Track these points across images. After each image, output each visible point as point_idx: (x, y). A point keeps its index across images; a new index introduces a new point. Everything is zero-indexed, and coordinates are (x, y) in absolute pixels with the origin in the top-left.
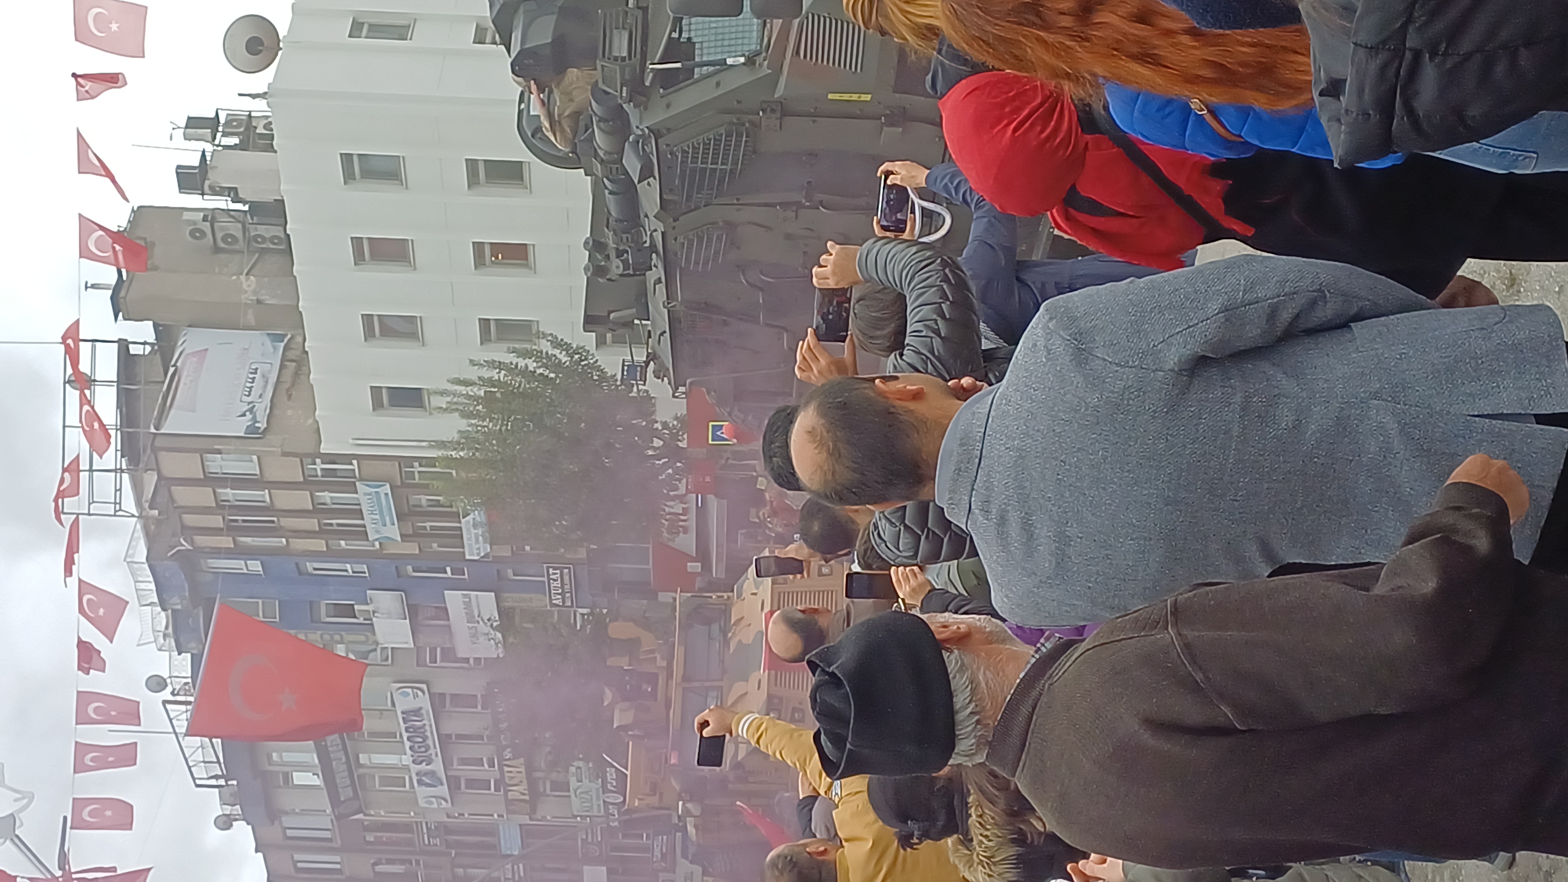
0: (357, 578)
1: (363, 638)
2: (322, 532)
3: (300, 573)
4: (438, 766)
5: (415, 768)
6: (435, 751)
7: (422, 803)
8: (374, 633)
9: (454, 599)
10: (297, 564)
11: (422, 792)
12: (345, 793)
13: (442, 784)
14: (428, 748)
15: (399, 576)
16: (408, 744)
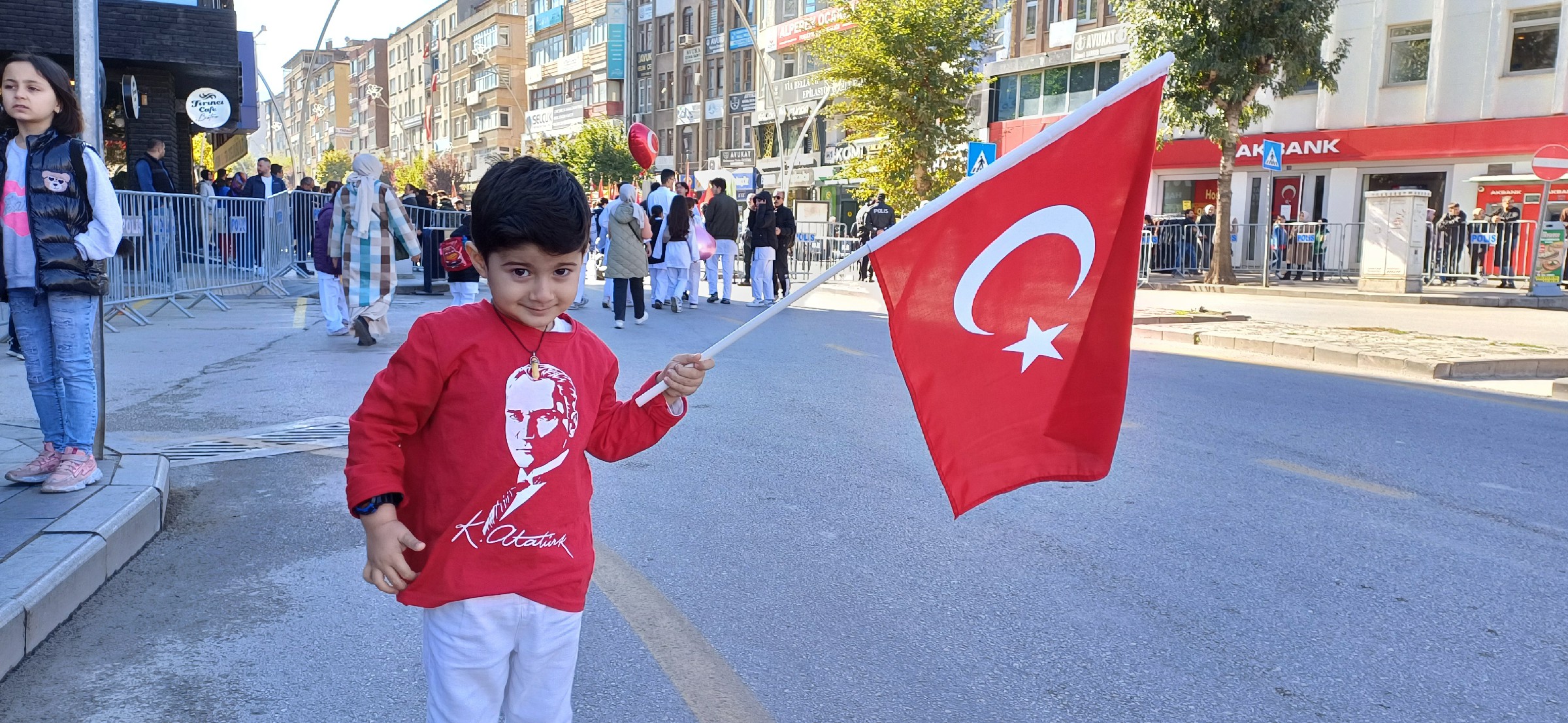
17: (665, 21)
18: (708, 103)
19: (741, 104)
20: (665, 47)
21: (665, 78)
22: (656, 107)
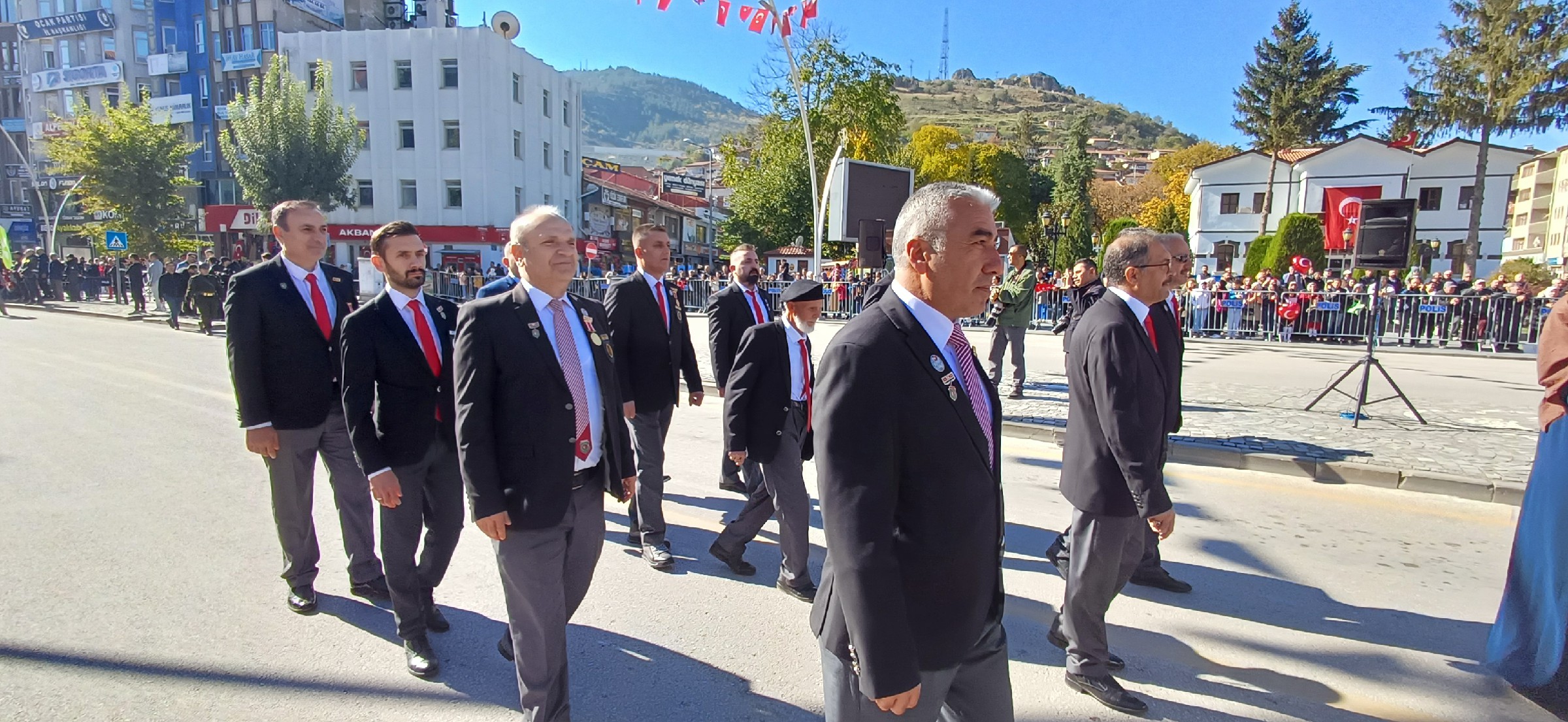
0: (194, 47)
1: (153, 45)
3: (194, 16)
7: (34, 74)
8: (158, 53)
9: (186, 99)
10: (200, 14)
11: (42, 74)
13: (51, 86)
15: (198, 70)
19: (17, 172)
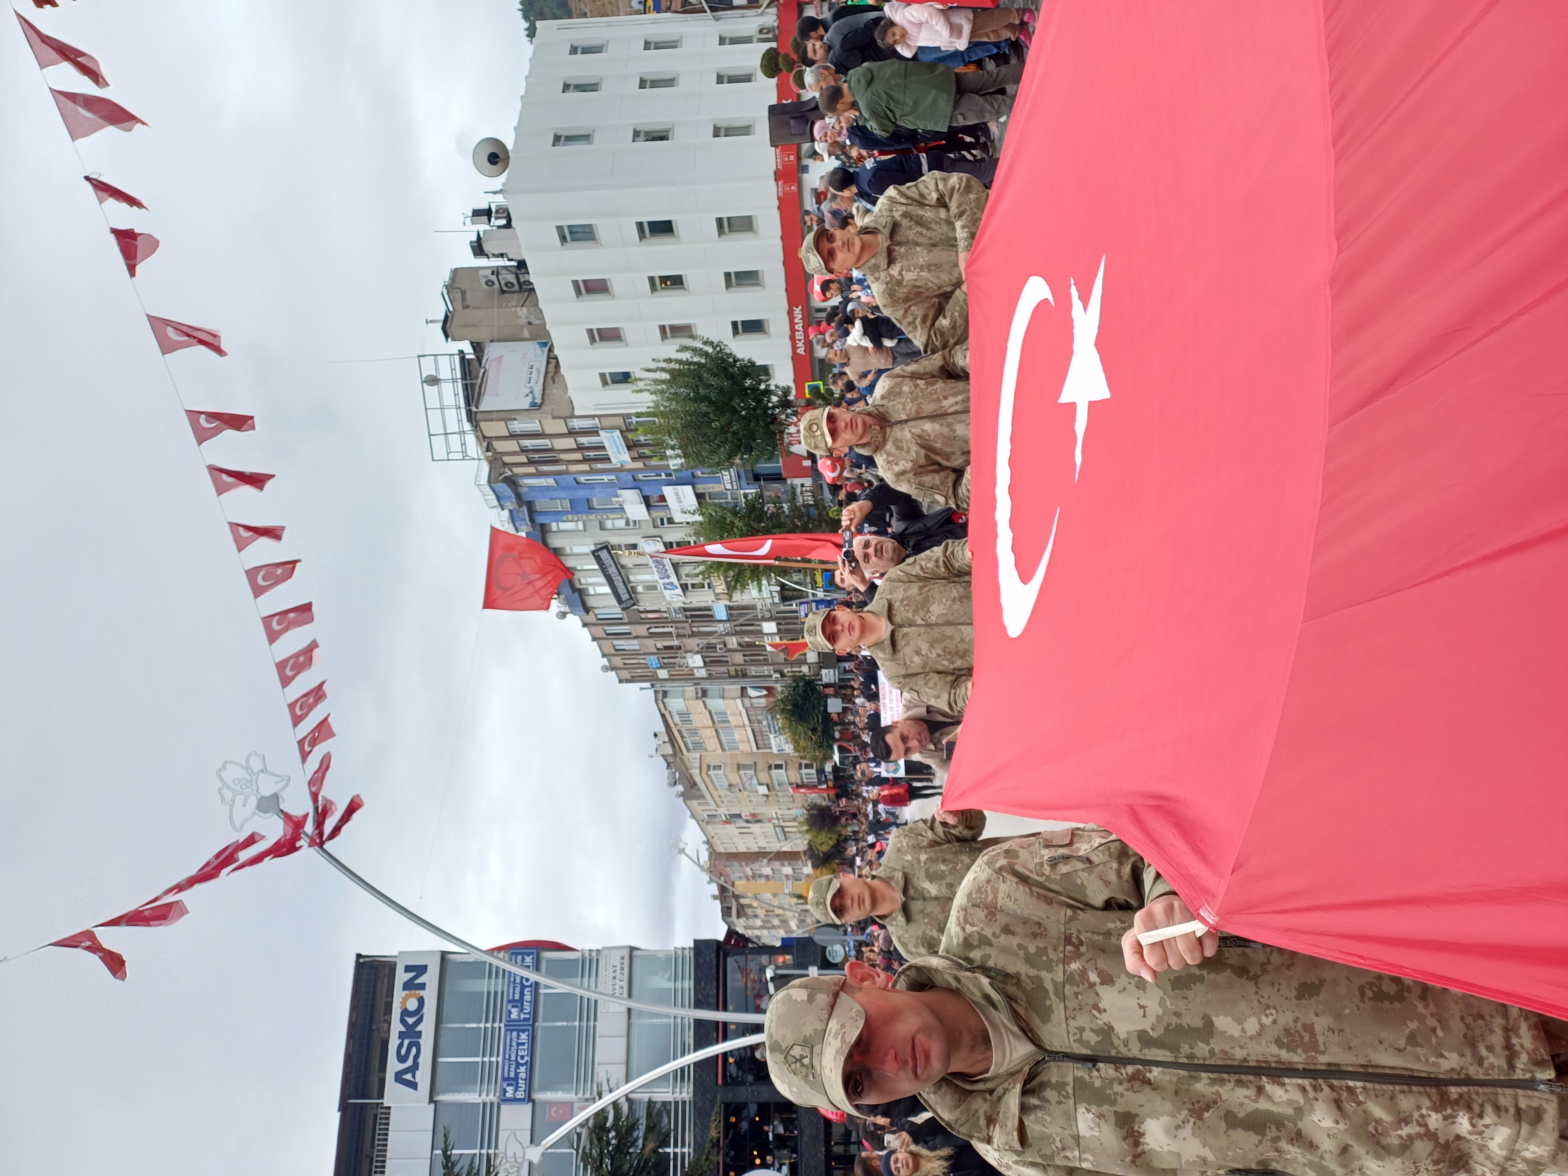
0: (610, 484)
1: (619, 516)
2: (586, 460)
3: (578, 483)
4: (674, 579)
5: (661, 581)
6: (671, 571)
7: (668, 599)
8: (624, 512)
9: (668, 491)
10: (575, 479)
11: (667, 593)
12: (624, 597)
13: (678, 588)
14: (666, 571)
15: (635, 480)
16: (655, 570)
17: (707, 660)
18: (766, 631)
19: (766, 612)
20: (725, 659)
21: (747, 658)
22: (769, 664)
